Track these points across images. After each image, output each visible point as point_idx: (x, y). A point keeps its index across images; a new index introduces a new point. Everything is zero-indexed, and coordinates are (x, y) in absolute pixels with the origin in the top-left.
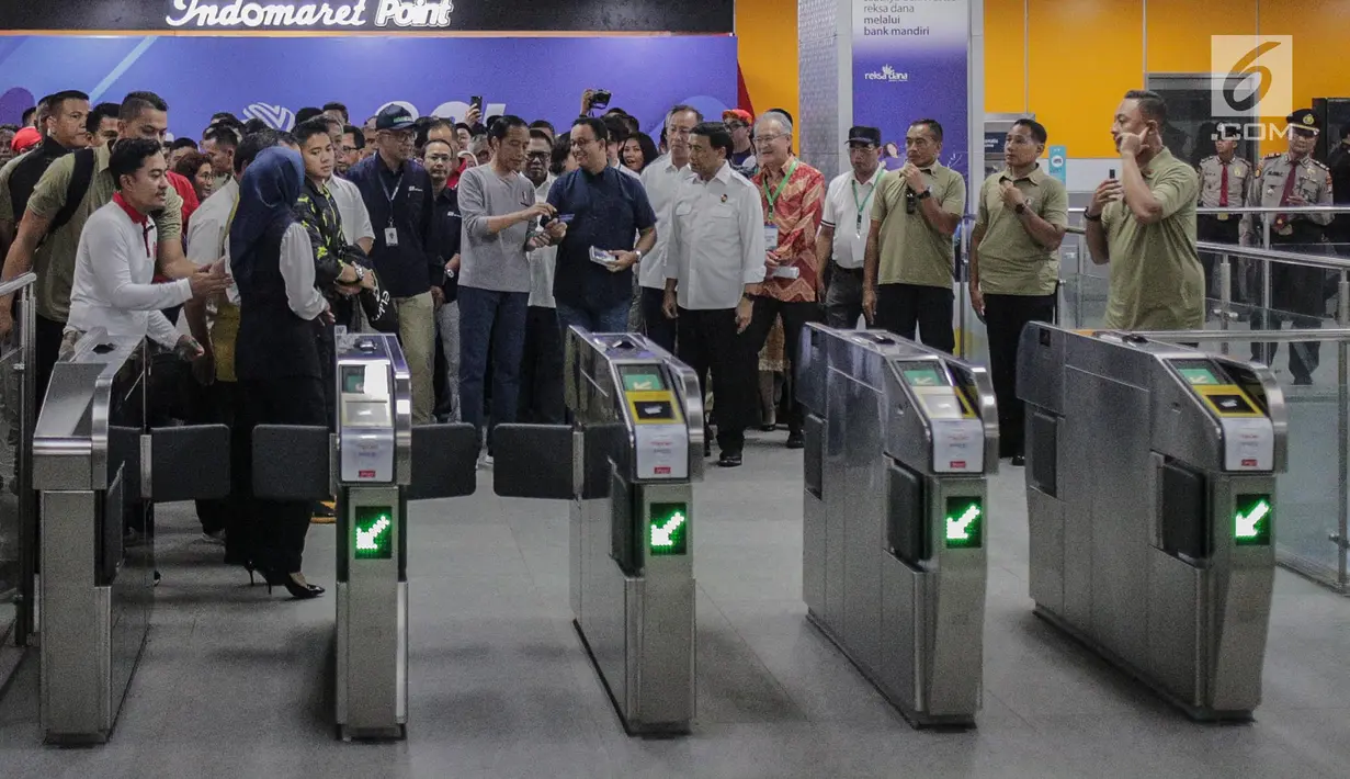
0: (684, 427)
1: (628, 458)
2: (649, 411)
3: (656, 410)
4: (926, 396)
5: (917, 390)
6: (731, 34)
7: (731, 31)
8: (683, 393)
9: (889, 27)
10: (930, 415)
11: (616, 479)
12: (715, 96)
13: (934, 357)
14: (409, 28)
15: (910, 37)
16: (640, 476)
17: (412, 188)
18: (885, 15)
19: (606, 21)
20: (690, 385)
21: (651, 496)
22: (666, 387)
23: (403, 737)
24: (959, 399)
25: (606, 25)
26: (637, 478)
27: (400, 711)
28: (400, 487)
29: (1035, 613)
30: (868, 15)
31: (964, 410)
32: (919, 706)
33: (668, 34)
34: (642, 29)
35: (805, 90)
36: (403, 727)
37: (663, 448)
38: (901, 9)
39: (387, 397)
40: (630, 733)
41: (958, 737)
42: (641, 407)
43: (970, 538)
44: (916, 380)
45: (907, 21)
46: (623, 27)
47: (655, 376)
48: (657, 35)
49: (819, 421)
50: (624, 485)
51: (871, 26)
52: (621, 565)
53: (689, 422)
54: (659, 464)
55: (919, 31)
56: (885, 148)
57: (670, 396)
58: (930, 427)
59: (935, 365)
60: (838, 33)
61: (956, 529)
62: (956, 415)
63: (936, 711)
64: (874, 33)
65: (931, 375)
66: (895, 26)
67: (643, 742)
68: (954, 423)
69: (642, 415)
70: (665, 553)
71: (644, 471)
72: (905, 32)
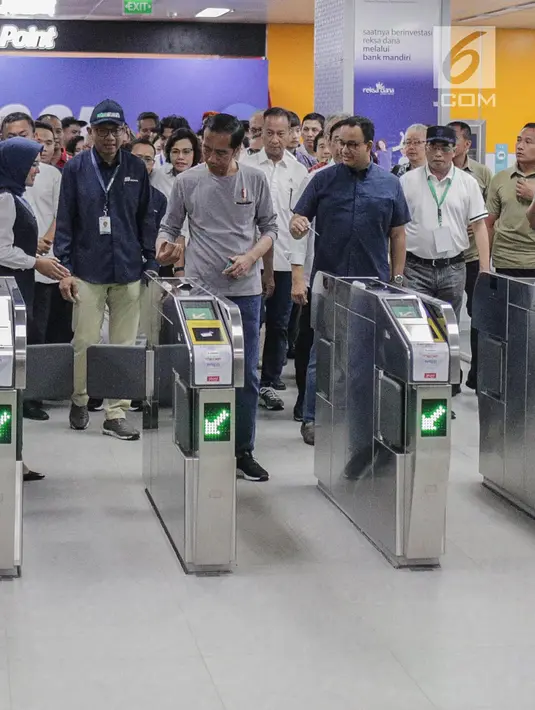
0: (230, 347)
1: (187, 368)
2: (204, 335)
3: (210, 334)
4: (407, 325)
5: (402, 322)
6: (264, 58)
7: (264, 55)
8: (229, 322)
9: (382, 54)
10: (411, 339)
11: (178, 384)
12: (250, 103)
13: (414, 297)
14: (23, 50)
15: (397, 62)
16: (197, 383)
17: (127, 179)
18: (379, 45)
19: (171, 46)
20: (234, 316)
21: (205, 398)
22: (217, 318)
23: (19, 574)
24: (431, 327)
25: (171, 49)
26: (194, 384)
27: (17, 556)
28: (18, 390)
29: (484, 484)
30: (366, 45)
31: (435, 336)
32: (399, 553)
33: (217, 57)
34: (197, 53)
35: (319, 100)
36: (18, 567)
37: (214, 363)
38: (391, 41)
39: (9, 324)
40: (187, 572)
41: (426, 574)
42: (198, 332)
43: (438, 429)
44: (401, 314)
45: (395, 50)
46: (184, 51)
47: (208, 309)
48: (208, 58)
49: (329, 344)
50: (185, 389)
51: (368, 53)
52: (182, 449)
53: (233, 343)
54: (211, 374)
55: (403, 58)
56: (377, 143)
57: (219, 324)
58: (410, 349)
59: (414, 303)
60: (344, 57)
61: (428, 423)
62: (429, 339)
63: (410, 556)
64: (370, 58)
65: (411, 310)
66: (386, 54)
67: (198, 579)
68: (428, 345)
69: (199, 338)
70: (214, 440)
71: (200, 379)
72: (393, 58)
